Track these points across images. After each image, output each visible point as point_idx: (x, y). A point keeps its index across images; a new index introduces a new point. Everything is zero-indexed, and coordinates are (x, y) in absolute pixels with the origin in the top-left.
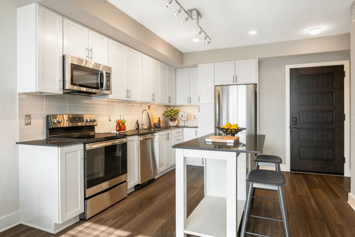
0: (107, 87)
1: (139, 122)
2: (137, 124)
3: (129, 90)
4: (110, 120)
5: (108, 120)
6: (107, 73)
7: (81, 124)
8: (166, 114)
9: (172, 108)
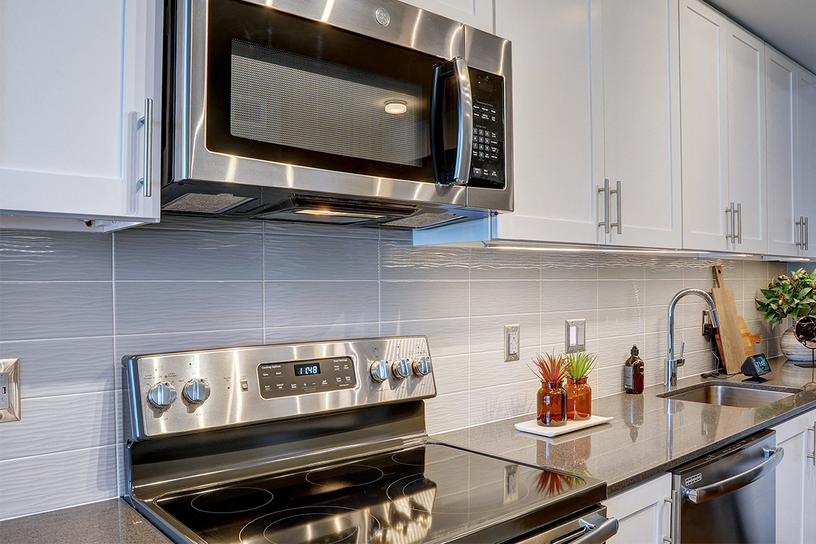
0: (476, 162)
1: (642, 356)
2: (631, 369)
3: (613, 187)
4: (512, 357)
5: (502, 354)
6: (476, 74)
7: (336, 400)
8: (774, 302)
9: (801, 273)
